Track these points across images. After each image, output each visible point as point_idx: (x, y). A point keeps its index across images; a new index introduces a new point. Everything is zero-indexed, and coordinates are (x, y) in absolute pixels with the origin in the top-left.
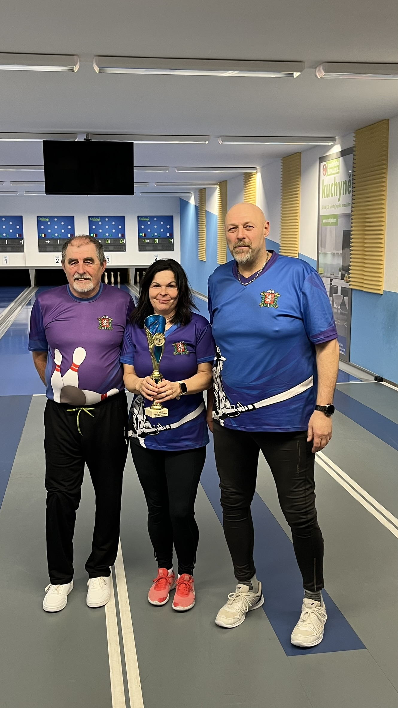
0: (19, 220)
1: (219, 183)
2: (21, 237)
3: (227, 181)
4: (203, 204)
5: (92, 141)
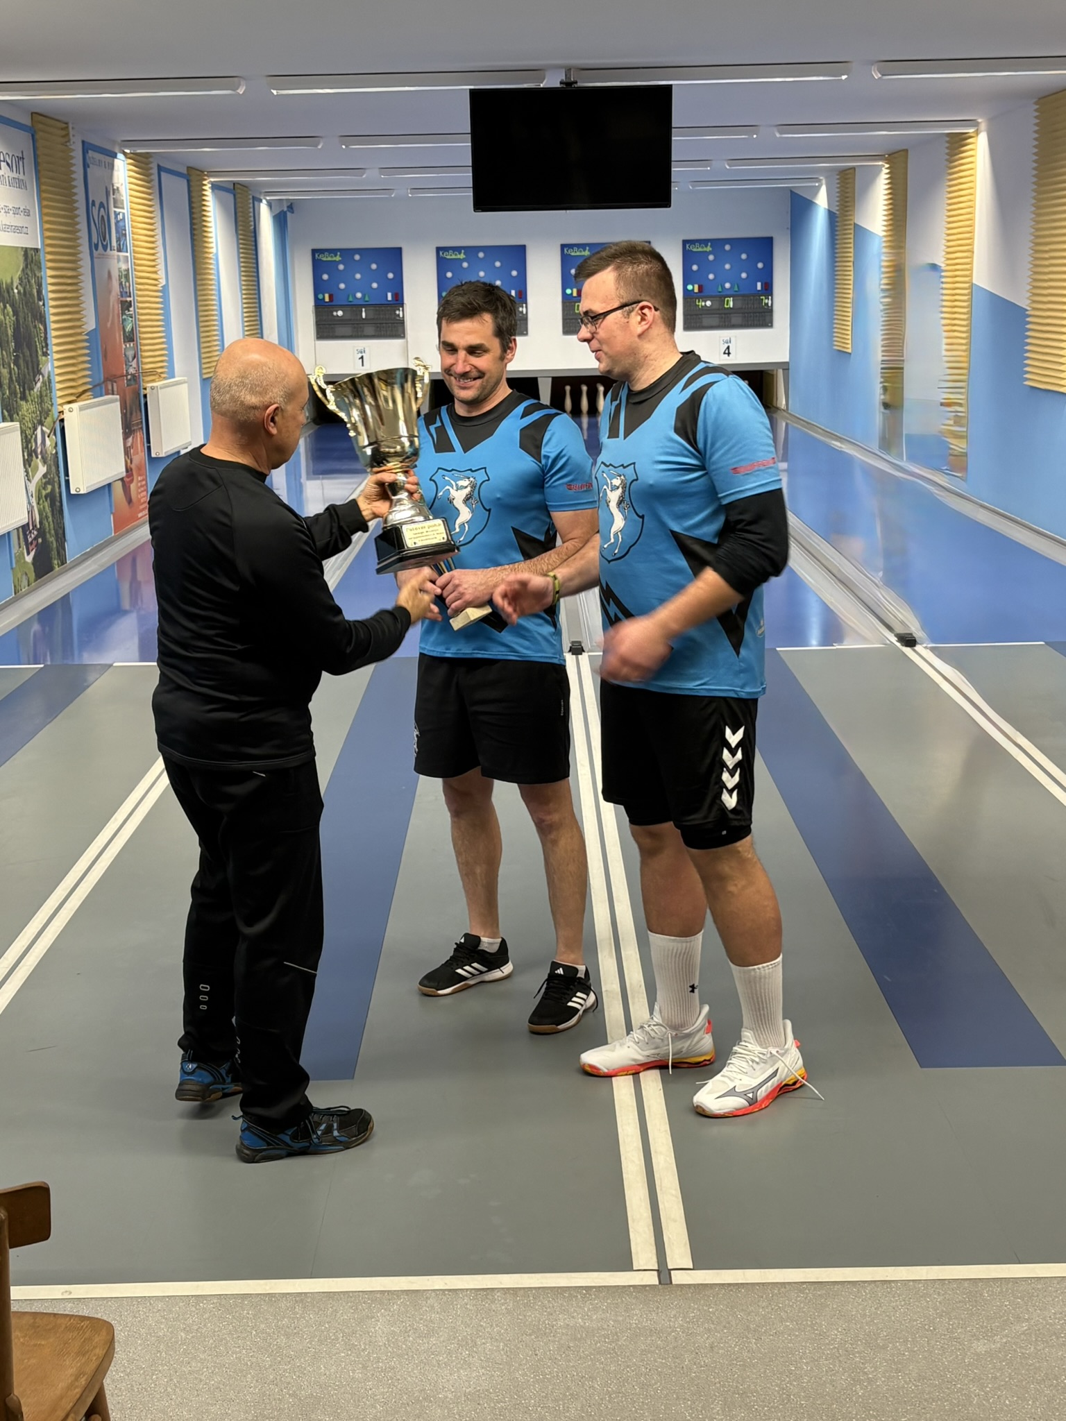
0: (393, 257)
1: (889, 155)
2: (399, 300)
3: (906, 151)
4: (846, 207)
5: (580, 84)
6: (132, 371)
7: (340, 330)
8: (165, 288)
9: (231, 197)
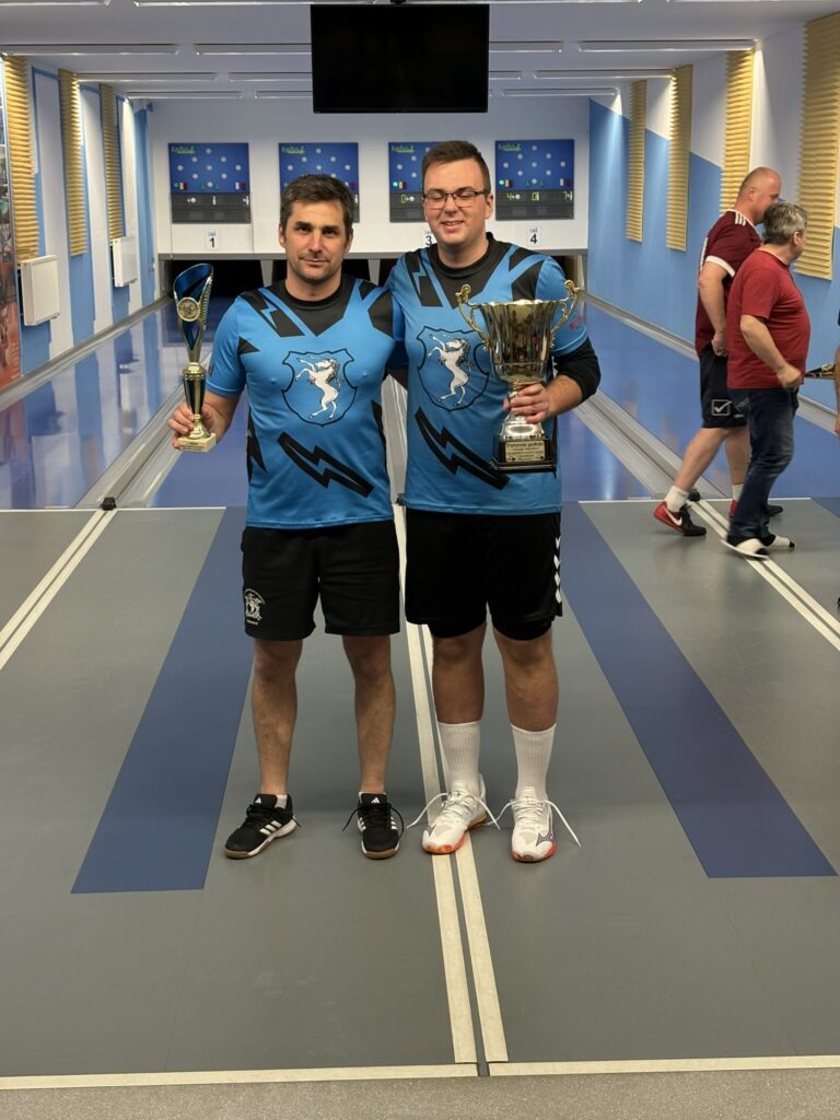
0: (241, 152)
1: (676, 69)
2: (245, 190)
3: (691, 66)
4: (639, 114)
5: (408, 2)
6: (7, 249)
7: (192, 215)
8: (37, 178)
9: (98, 96)
